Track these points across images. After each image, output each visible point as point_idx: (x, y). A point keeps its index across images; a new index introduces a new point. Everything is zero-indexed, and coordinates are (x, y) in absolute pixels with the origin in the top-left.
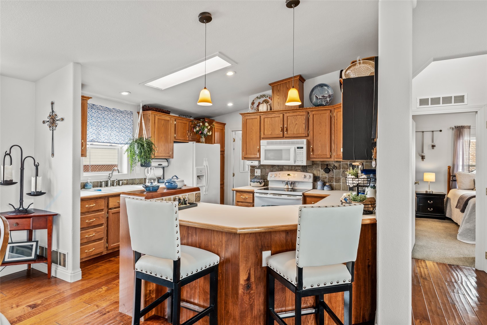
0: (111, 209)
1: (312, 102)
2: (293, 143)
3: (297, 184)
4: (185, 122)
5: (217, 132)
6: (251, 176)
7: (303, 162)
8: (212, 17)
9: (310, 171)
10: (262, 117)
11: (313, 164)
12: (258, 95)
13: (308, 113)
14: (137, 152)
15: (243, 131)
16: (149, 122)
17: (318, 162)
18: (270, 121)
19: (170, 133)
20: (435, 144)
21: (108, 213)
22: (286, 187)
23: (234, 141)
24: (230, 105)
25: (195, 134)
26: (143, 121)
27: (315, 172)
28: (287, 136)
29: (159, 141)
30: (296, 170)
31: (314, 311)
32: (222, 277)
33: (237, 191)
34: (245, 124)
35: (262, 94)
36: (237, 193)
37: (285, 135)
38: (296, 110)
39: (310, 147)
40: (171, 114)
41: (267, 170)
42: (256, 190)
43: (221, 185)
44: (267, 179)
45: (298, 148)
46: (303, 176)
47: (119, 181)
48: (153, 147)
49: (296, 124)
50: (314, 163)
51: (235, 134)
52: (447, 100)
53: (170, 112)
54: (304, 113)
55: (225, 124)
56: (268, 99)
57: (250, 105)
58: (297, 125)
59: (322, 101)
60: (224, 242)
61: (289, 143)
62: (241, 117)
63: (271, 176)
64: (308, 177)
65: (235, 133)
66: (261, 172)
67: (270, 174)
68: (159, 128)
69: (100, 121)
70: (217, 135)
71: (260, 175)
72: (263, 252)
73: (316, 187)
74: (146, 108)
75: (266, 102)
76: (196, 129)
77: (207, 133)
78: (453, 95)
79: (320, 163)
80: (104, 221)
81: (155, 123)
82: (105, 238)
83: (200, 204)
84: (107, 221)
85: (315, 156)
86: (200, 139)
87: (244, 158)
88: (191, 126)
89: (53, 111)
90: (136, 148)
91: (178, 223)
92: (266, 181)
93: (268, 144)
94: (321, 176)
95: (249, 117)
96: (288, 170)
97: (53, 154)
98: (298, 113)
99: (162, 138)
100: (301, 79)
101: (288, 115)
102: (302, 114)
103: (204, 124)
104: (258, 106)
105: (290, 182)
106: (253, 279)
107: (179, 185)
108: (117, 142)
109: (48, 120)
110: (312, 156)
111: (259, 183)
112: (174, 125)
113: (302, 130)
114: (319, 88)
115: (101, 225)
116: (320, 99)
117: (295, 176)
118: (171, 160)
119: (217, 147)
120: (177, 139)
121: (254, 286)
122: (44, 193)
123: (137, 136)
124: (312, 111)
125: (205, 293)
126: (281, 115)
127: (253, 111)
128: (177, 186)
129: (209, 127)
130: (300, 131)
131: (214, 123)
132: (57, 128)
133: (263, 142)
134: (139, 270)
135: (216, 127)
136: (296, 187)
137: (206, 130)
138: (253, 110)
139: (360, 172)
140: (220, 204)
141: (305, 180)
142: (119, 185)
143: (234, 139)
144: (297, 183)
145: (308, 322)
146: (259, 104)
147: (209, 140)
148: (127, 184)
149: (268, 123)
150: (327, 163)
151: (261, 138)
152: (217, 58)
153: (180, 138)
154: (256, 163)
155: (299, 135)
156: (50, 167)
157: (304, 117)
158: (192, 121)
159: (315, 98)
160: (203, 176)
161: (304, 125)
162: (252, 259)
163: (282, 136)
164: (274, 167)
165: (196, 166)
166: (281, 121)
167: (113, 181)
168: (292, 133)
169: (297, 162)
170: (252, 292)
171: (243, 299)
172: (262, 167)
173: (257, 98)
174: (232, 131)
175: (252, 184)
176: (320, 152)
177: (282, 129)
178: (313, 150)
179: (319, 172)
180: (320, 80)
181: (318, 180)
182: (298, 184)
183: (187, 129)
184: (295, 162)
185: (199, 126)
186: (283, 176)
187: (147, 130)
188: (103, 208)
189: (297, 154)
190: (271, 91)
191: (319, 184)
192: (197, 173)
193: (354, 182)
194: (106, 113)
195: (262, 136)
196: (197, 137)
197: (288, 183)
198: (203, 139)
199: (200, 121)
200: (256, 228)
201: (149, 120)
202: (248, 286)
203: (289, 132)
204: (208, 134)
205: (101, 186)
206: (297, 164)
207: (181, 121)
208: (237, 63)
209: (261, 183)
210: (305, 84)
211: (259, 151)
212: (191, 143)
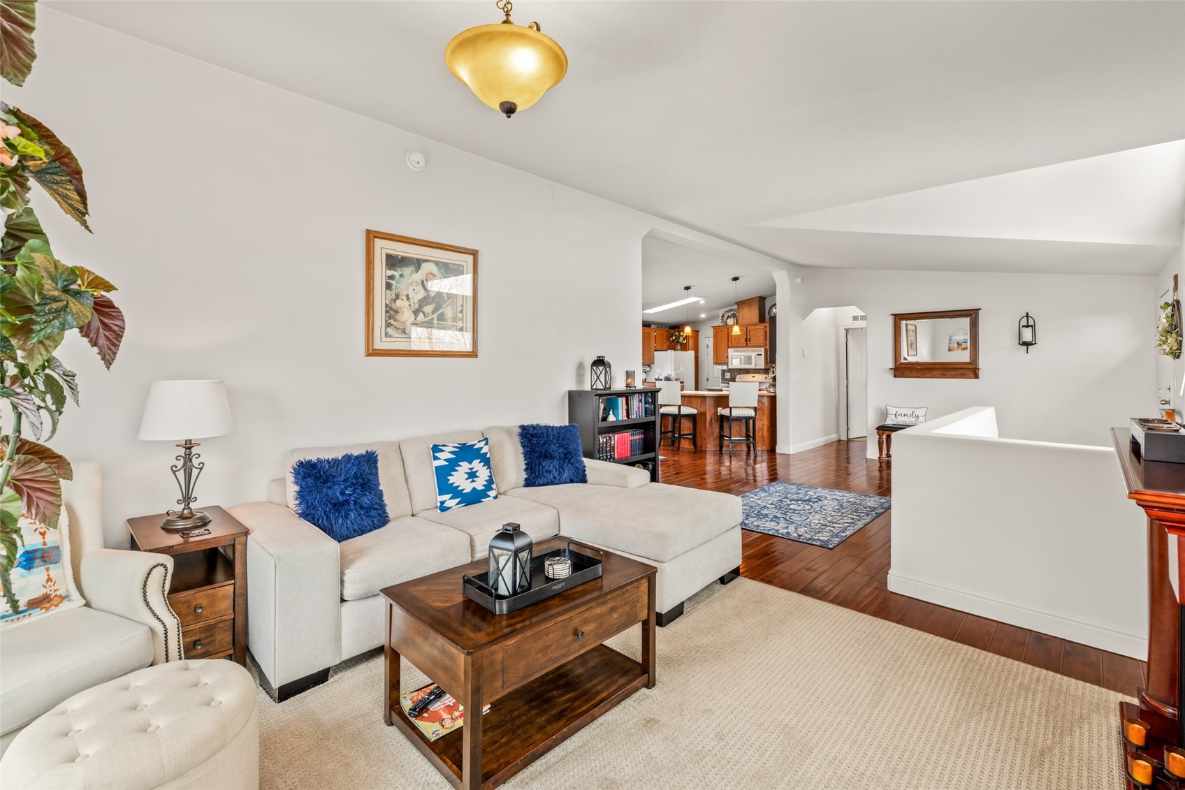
2: (754, 351)
4: (663, 332)
5: (692, 339)
6: (721, 378)
7: (762, 365)
8: (692, 287)
10: (730, 329)
12: (727, 309)
13: (766, 327)
19: (652, 343)
23: (707, 347)
24: (703, 316)
25: (671, 342)
28: (750, 345)
30: (760, 373)
32: (698, 419)
34: (715, 335)
35: (729, 309)
37: (748, 345)
38: (757, 323)
39: (768, 353)
40: (651, 326)
41: (736, 373)
45: (758, 355)
49: (757, 335)
54: (763, 327)
55: (698, 331)
56: (735, 312)
57: (720, 318)
58: (757, 337)
60: (699, 403)
61: (751, 351)
62: (712, 329)
63: (739, 379)
65: (708, 339)
66: (730, 374)
67: (737, 376)
70: (691, 343)
72: (717, 407)
75: (734, 315)
76: (672, 338)
77: (682, 342)
83: (685, 389)
86: (676, 347)
87: (716, 363)
88: (668, 336)
91: (680, 393)
93: (734, 351)
95: (718, 330)
96: (754, 373)
98: (758, 327)
99: (646, 348)
100: (763, 300)
101: (750, 328)
102: (761, 327)
103: (679, 334)
104: (727, 319)
106: (713, 420)
110: (769, 361)
111: (728, 384)
112: (654, 336)
117: (758, 378)
118: (652, 365)
119: (691, 353)
120: (657, 348)
121: (714, 423)
126: (745, 329)
127: (722, 324)
129: (684, 336)
130: (760, 341)
133: (731, 351)
137: (681, 338)
140: (696, 389)
143: (708, 345)
146: (728, 317)
147: (684, 348)
151: (729, 347)
153: (660, 346)
154: (725, 367)
155: (758, 345)
157: (763, 330)
158: (669, 331)
161: (763, 337)
162: (713, 411)
163: (745, 345)
164: (741, 370)
165: (674, 371)
166: (745, 333)
168: (754, 343)
169: (757, 366)
170: (713, 425)
172: (731, 371)
173: (726, 312)
174: (705, 339)
175: (723, 385)
177: (745, 340)
183: (665, 338)
184: (755, 366)
185: (675, 335)
186: (749, 378)
189: (757, 360)
190: (737, 307)
193: (771, 375)
195: (730, 345)
196: (673, 344)
198: (679, 347)
199: (676, 331)
200: (713, 396)
202: (711, 423)
203: (751, 342)
204: (684, 342)
206: (758, 368)
207: (659, 332)
210: (766, 301)
211: (727, 357)
212: (670, 351)
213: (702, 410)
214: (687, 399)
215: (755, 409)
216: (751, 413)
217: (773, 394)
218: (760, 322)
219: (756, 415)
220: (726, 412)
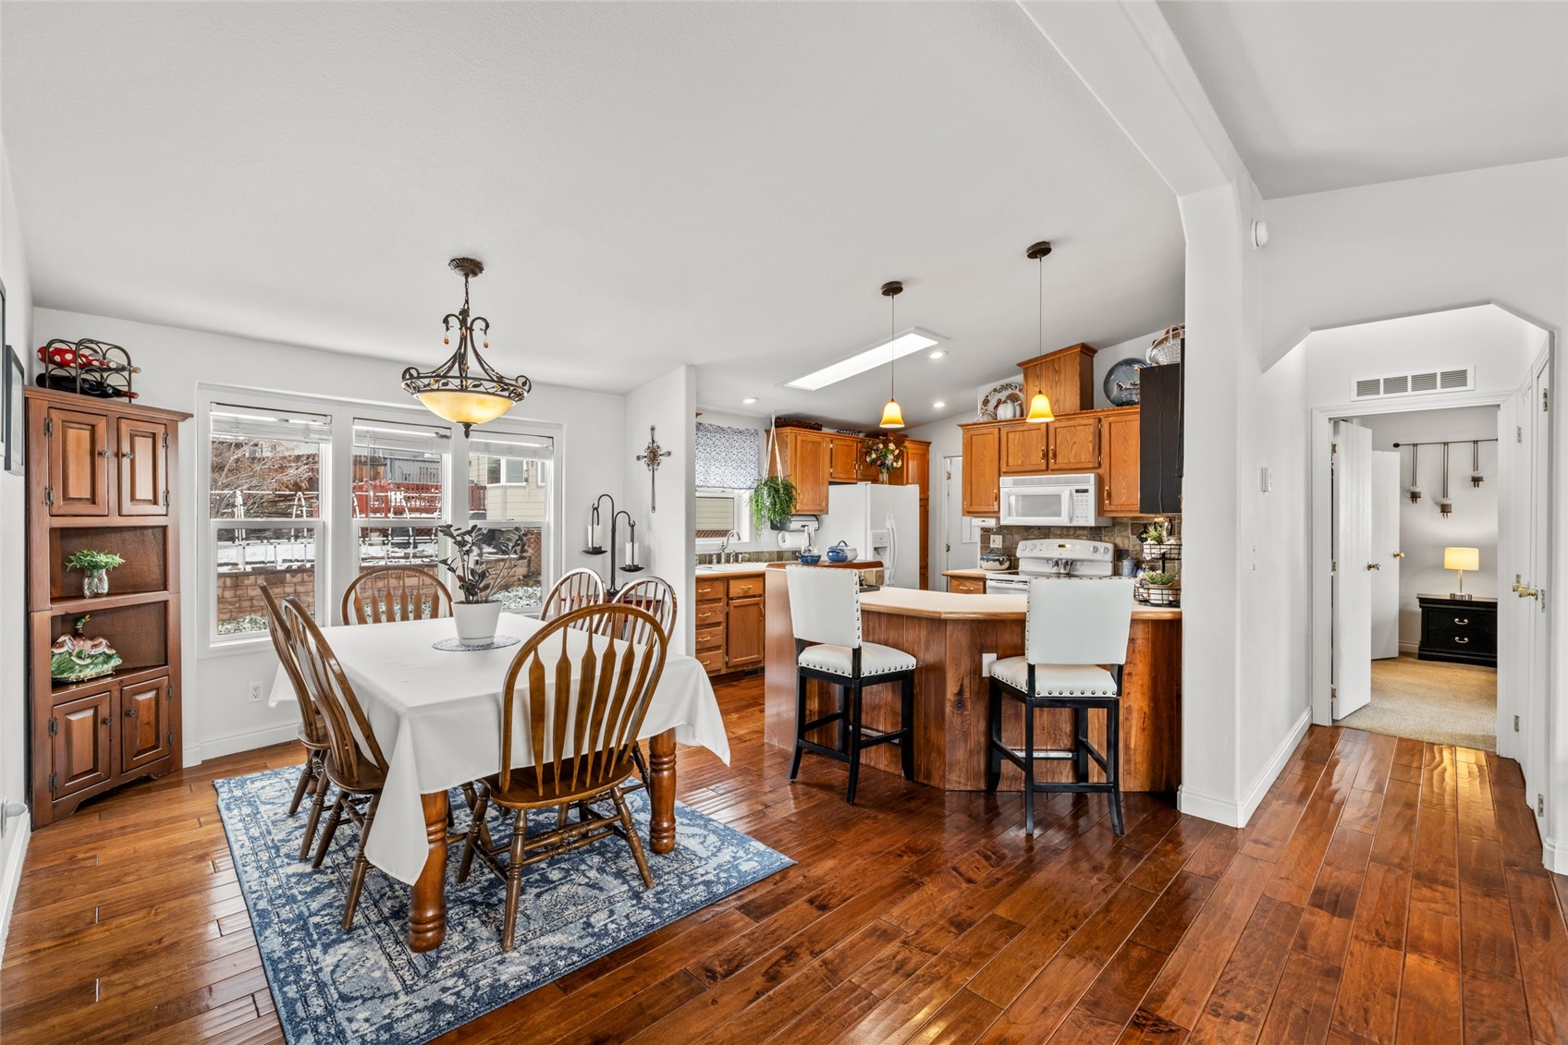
0: (732, 599)
1: (1108, 397)
2: (1067, 482)
3: (1078, 565)
4: (850, 443)
5: (913, 459)
6: (981, 549)
7: (1089, 519)
8: (903, 287)
9: (1107, 539)
10: (1004, 431)
11: (1114, 525)
12: (997, 384)
13: (1100, 420)
14: (768, 504)
15: (964, 456)
16: (787, 447)
17: (1125, 520)
18: (1019, 439)
19: (823, 466)
20: (1480, 475)
21: (728, 605)
22: (1055, 570)
23: (949, 478)
24: (939, 405)
25: (868, 465)
26: (776, 447)
27: (1119, 541)
28: (1056, 467)
29: (803, 481)
30: (1077, 537)
31: (1070, 755)
32: (920, 689)
33: (953, 577)
34: (969, 446)
35: (1004, 382)
36: (953, 581)
37: (1051, 466)
38: (1075, 414)
39: (1104, 488)
40: (825, 430)
41: (1016, 537)
42: (989, 575)
43: (921, 568)
44: (1015, 556)
45: (1077, 491)
46: (1092, 549)
47: (737, 555)
48: (794, 493)
49: (1075, 443)
50: (1116, 523)
51: (951, 463)
52: (1425, 381)
53: (821, 426)
54: (1091, 421)
55: (930, 443)
56: (1017, 392)
57: (980, 405)
58: (1075, 446)
59: (1131, 394)
60: (922, 636)
61: (1058, 483)
62: (960, 431)
63: (1024, 550)
64: (1102, 551)
65: (951, 461)
66: (1004, 541)
67: (1021, 545)
68: (803, 458)
69: (708, 450)
70: (913, 466)
71: (1001, 546)
72: (984, 655)
73: (1120, 571)
74: (782, 422)
75: (1013, 398)
76: (870, 456)
77: (892, 464)
78: (1438, 371)
79: (1130, 522)
80: (721, 618)
81: (796, 448)
82: (724, 647)
83: (883, 589)
84: (727, 618)
85: (1113, 508)
86: (878, 476)
87: (969, 512)
88: (860, 451)
89: (653, 441)
90: (765, 496)
91: (858, 606)
92: (1013, 558)
93: (1016, 483)
94: (1131, 549)
95: (976, 432)
96: (1061, 536)
97: (654, 508)
98: (1079, 421)
99: (807, 476)
100: (1087, 351)
101: (1056, 426)
102: (1085, 422)
103: (886, 446)
104: (996, 407)
105: (1064, 561)
106: (967, 695)
107: (850, 556)
108: (734, 485)
109: (645, 454)
110: (1107, 508)
111: (997, 563)
112: (829, 451)
113: (1086, 455)
114: (1124, 368)
115: (718, 624)
116: (1126, 389)
117: (1076, 549)
118: (824, 517)
119: (913, 491)
120: (835, 478)
121: (969, 704)
122: (642, 568)
123: (765, 475)
124: (1108, 416)
125: (894, 713)
126: (1044, 426)
127: (985, 419)
128: (846, 557)
129: (897, 452)
130: (1083, 457)
131: (907, 444)
132: (660, 467)
133: (1005, 481)
134: (804, 665)
135: (910, 451)
136: (1077, 571)
137: (891, 457)
138: (986, 416)
139: (1164, 533)
140: (920, 589)
141: (1096, 557)
142: (737, 561)
143: (950, 474)
144: (1079, 563)
145: (1062, 774)
146: (999, 402)
147: (897, 478)
148: (749, 560)
149: (1016, 442)
150: (1146, 522)
151: (1002, 474)
152: (912, 336)
153: (841, 476)
154: (991, 523)
155: (1079, 466)
156: (649, 528)
157: (1091, 430)
158: (862, 441)
159: (1116, 387)
160: (885, 548)
161: (1091, 445)
162: (966, 664)
163: (1044, 467)
164: (1032, 530)
165: (872, 529)
166: (1042, 437)
167: (728, 555)
168: (1066, 461)
169: (1075, 519)
170: (966, 713)
171: (951, 723)
172: (1005, 531)
173: (995, 390)
174: (945, 457)
175: (985, 564)
176: (1124, 499)
177: (1044, 455)
178: (1109, 495)
179: (1126, 541)
180: (1128, 350)
181: (1125, 556)
182: (1081, 565)
183: (854, 457)
184: (1071, 519)
185: (877, 450)
186: (1050, 548)
187: (783, 462)
188: (721, 596)
189: (1075, 504)
190: (1022, 375)
191: (1126, 565)
192: (874, 542)
193: (1153, 551)
194: (718, 436)
195: (1004, 469)
196: (873, 470)
197: (1060, 562)
198: (885, 476)
199: (878, 441)
200: (969, 613)
201: (787, 444)
202: (960, 703)
203: (1059, 459)
204: (895, 464)
205: (710, 562)
206: (1075, 523)
207: (841, 443)
208: (948, 339)
209: (1001, 563)
210: (1097, 359)
211: (998, 498)
212: (861, 485)
213: (930, 657)
214: (881, 624)
215: (1119, 673)
216: (1105, 686)
217: (1166, 613)
218: (1082, 407)
219: (1119, 692)
220: (1010, 672)
